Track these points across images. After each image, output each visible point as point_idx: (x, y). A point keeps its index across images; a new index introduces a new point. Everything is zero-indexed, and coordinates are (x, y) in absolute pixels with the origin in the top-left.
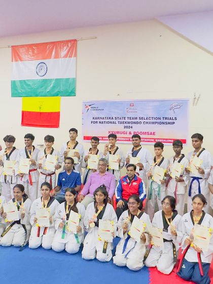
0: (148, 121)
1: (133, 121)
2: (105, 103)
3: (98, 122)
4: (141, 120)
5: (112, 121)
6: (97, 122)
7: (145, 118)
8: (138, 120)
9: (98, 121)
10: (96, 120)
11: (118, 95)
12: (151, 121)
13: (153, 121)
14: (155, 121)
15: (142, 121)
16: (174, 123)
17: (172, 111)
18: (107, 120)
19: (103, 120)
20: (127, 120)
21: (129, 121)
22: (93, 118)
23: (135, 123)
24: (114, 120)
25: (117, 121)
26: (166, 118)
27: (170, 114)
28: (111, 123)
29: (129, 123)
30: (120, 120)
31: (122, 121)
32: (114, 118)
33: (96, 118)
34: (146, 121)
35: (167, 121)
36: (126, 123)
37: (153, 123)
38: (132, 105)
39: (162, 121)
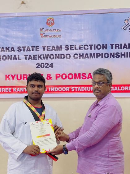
0: (84, 52)
1: (54, 52)
4: (69, 52)
5: (12, 54)
7: (78, 47)
8: (64, 51)
11: (23, 3)
13: (93, 51)
15: (72, 52)
18: (3, 53)
20: (41, 52)
21: (46, 53)
23: (57, 57)
24: (16, 53)
25: (22, 55)
26: (117, 46)
27: (125, 38)
28: (10, 58)
29: (46, 57)
30: (28, 53)
31: (32, 53)
32: (16, 49)
34: (78, 52)
36: (39, 57)
37: (93, 56)
38: (50, 22)
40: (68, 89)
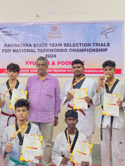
0: (76, 48)
1: (57, 48)
2: (20, 27)
3: (12, 51)
4: (66, 47)
5: (30, 48)
6: (10, 50)
7: (72, 45)
8: (63, 47)
9: (12, 48)
10: (8, 48)
11: (38, 16)
12: (79, 48)
13: (82, 48)
14: (84, 48)
15: (68, 48)
16: (106, 50)
17: (104, 35)
18: (24, 48)
19: (18, 48)
20: (49, 47)
21: (52, 48)
22: (5, 45)
23: (58, 50)
24: (33, 48)
25: (36, 49)
26: (97, 44)
27: (102, 39)
28: (28, 51)
29: (51, 51)
30: (40, 48)
32: (32, 45)
33: (9, 46)
34: (72, 48)
35: (99, 47)
36: (47, 50)
37: (81, 50)
38: (55, 28)
39: (92, 47)
40: (65, 71)
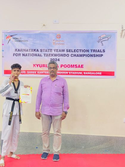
0: (76, 53)
1: (60, 53)
2: (29, 35)
3: (22, 55)
4: (68, 53)
5: (37, 53)
6: (20, 55)
7: (73, 51)
8: (65, 53)
9: (21, 53)
10: (18, 53)
11: (44, 25)
12: (79, 53)
13: (81, 53)
14: (83, 53)
15: (70, 53)
16: (102, 55)
17: (100, 43)
18: (32, 53)
19: (27, 53)
20: (53, 52)
21: (56, 53)
22: (16, 50)
23: (62, 55)
24: (39, 53)
25: (42, 54)
26: (94, 51)
27: (99, 47)
28: (36, 55)
29: (56, 55)
30: (46, 53)
31: (48, 53)
32: (39, 50)
33: (19, 50)
34: (73, 53)
35: (94, 53)
36: (52, 55)
37: (81, 56)
39: (90, 53)
40: (67, 73)
